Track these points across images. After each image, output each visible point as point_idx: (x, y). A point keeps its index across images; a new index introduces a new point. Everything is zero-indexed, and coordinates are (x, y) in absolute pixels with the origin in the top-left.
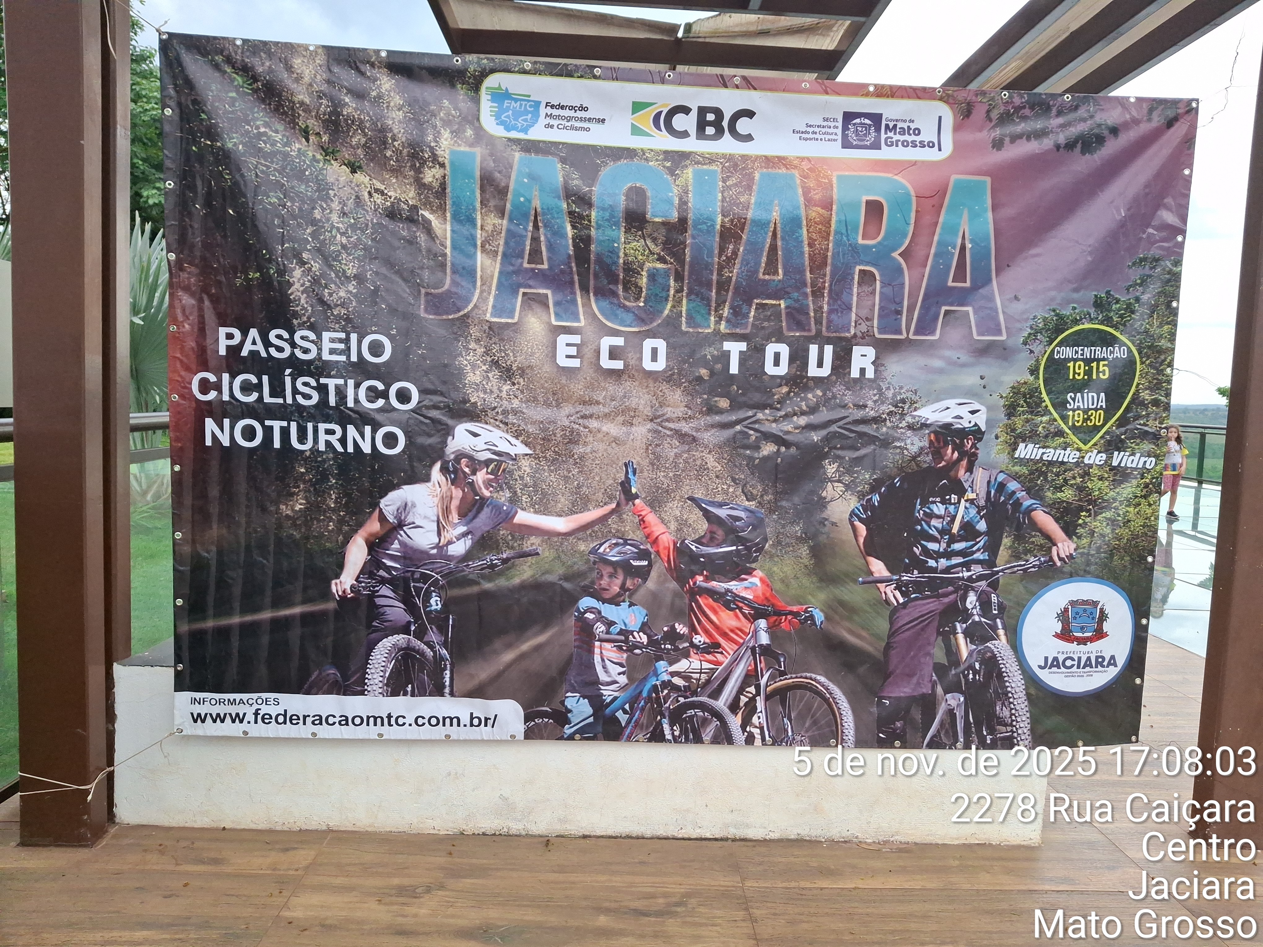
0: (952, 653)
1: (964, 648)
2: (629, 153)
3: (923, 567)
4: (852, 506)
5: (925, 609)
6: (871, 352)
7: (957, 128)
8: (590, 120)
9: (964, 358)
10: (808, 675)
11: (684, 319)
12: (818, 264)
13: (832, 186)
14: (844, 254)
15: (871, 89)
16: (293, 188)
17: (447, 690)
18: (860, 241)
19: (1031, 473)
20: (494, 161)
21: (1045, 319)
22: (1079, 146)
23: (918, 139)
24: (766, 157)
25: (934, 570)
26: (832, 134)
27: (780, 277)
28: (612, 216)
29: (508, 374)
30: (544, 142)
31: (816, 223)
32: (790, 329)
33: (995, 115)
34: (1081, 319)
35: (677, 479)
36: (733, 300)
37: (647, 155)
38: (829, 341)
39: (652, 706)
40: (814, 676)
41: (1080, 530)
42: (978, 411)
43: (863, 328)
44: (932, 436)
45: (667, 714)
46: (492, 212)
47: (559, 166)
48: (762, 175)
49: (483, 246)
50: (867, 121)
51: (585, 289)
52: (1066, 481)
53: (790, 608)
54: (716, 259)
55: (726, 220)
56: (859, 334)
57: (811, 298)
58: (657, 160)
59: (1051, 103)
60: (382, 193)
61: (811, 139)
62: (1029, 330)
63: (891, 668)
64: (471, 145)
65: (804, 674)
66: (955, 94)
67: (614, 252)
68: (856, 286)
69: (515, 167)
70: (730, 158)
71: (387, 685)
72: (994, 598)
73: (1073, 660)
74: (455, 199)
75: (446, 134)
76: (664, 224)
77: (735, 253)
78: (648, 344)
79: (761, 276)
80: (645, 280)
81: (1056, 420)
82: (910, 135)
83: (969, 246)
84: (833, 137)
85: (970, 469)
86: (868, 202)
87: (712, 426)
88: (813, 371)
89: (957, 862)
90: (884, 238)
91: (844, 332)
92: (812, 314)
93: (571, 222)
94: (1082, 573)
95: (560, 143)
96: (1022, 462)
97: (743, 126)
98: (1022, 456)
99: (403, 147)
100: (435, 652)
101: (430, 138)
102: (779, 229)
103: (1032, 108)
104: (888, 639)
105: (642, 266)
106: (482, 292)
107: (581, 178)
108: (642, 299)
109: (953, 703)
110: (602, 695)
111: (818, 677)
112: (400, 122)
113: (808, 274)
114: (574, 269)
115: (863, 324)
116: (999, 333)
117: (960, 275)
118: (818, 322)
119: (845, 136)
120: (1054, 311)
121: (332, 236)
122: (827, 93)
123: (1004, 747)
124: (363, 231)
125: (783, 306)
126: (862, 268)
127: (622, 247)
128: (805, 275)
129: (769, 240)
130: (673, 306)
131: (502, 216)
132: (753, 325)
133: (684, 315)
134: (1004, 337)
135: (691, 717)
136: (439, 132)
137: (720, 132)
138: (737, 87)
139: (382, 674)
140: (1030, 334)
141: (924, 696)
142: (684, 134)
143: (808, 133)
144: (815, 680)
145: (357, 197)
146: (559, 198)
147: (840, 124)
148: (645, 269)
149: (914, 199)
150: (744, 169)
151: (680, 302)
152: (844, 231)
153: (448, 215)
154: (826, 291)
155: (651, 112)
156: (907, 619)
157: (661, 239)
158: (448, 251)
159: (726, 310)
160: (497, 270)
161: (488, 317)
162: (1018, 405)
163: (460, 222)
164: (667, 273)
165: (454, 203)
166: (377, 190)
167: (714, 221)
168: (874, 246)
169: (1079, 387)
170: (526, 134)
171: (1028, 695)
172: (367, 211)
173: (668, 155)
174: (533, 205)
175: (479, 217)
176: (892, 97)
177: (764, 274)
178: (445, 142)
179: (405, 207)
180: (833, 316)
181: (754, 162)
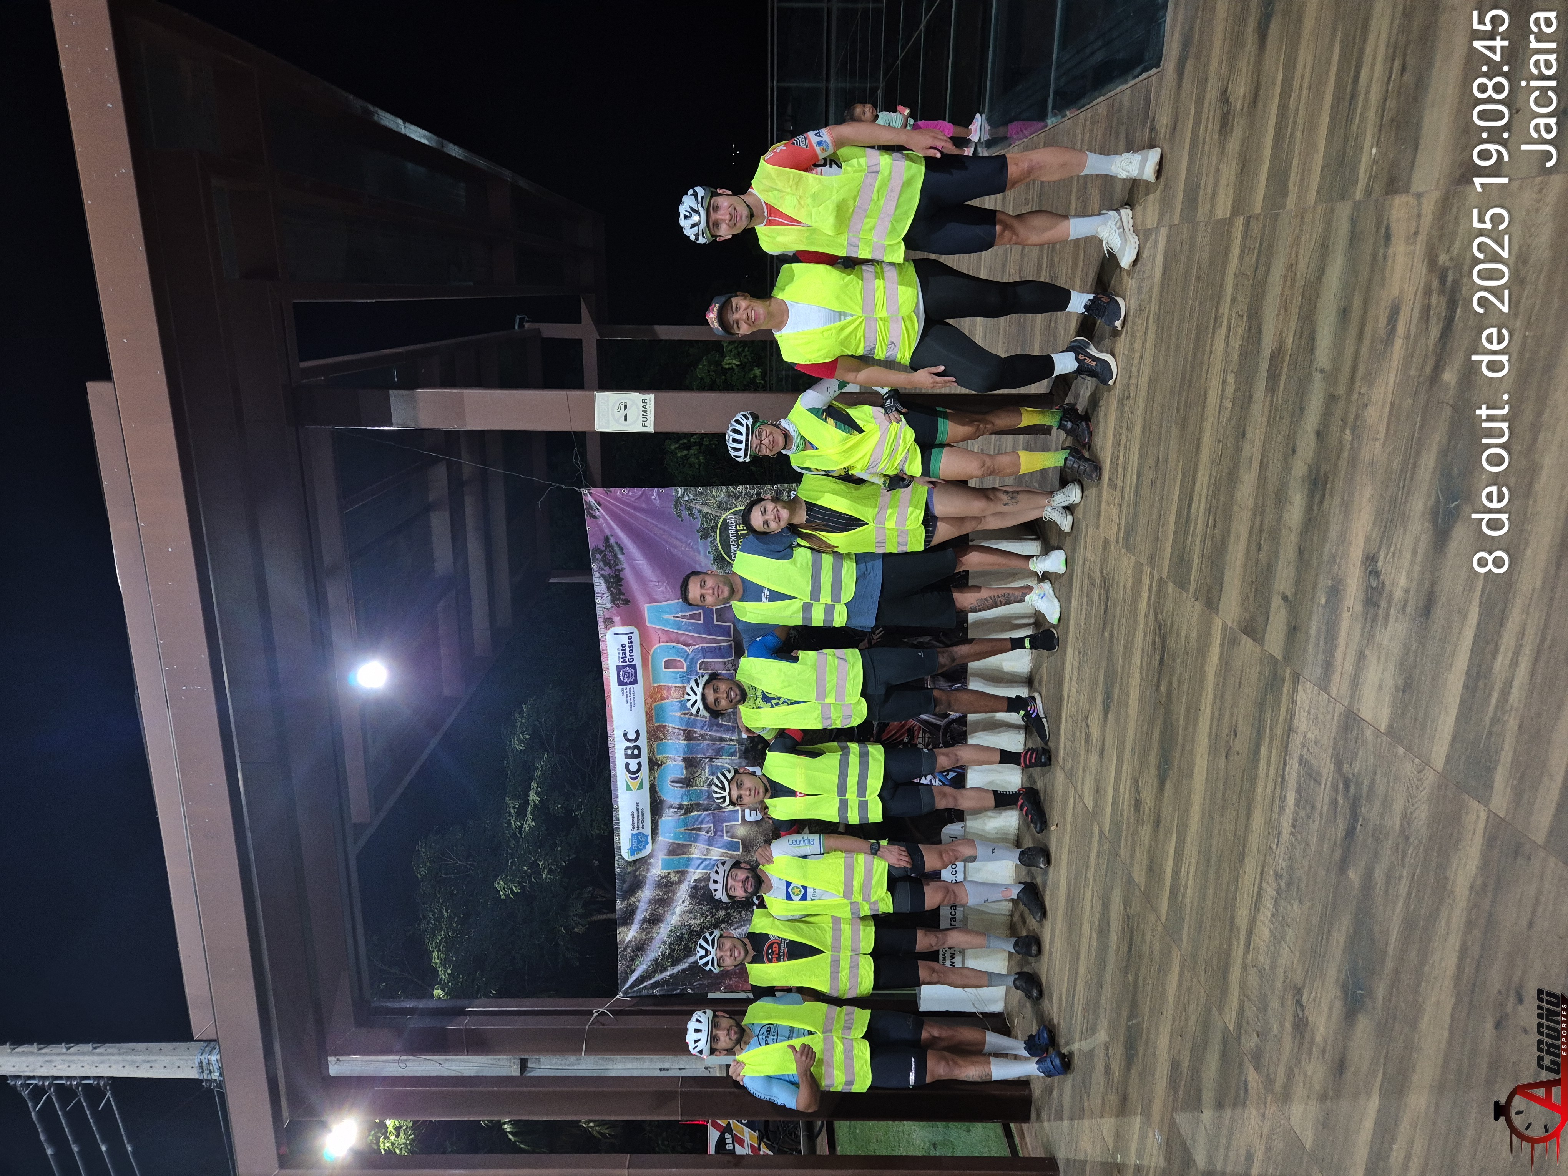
2: (652, 788)
8: (638, 811)
23: (627, 645)
24: (646, 722)
26: (630, 690)
28: (686, 794)
50: (621, 673)
69: (665, 840)
70: (649, 739)
97: (632, 736)
101: (657, 879)
119: (631, 683)
122: (610, 695)
137: (637, 747)
138: (613, 741)
142: (640, 764)
143: (631, 702)
146: (680, 819)
147: (625, 687)
155: (631, 782)
157: (694, 769)
174: (683, 831)
176: (608, 661)
181: (649, 727)
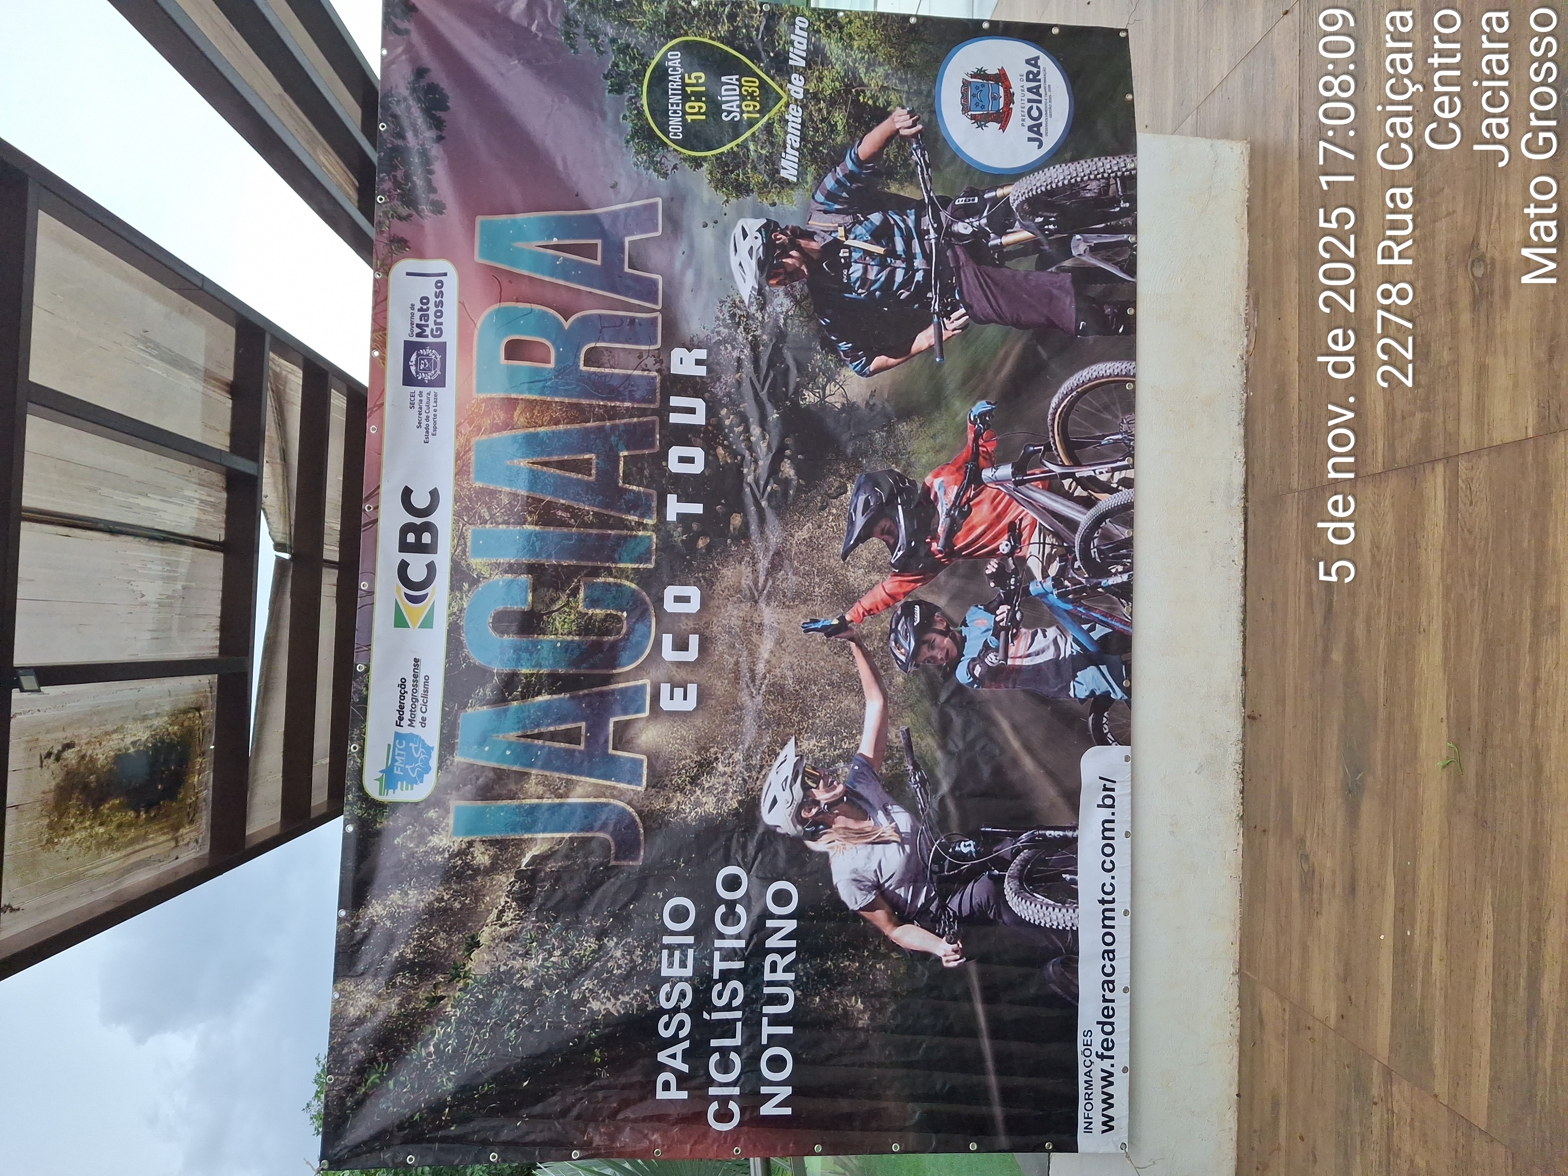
0: (1023, 249)
1: (1019, 235)
2: (454, 631)
3: (925, 286)
4: (853, 373)
5: (972, 281)
6: (677, 353)
7: (420, 255)
8: (416, 676)
9: (683, 246)
10: (1050, 417)
11: (641, 566)
12: (578, 413)
13: (490, 399)
14: (568, 384)
15: (376, 354)
16: (498, 1013)
17: (1069, 834)
18: (552, 365)
19: (814, 161)
20: (465, 785)
21: (638, 153)
22: (439, 114)
23: (433, 299)
24: (456, 475)
25: (927, 273)
26: (428, 399)
27: (593, 456)
28: (526, 650)
29: (705, 766)
30: (442, 728)
31: (532, 417)
32: (652, 445)
33: (404, 211)
34: (637, 108)
35: (823, 572)
36: (620, 510)
37: (455, 610)
38: (665, 400)
39: (1084, 598)
40: (1051, 411)
41: (881, 102)
42: (743, 229)
43: (650, 361)
44: (772, 282)
45: (1095, 581)
46: (522, 786)
47: (469, 710)
48: (477, 478)
49: (561, 796)
50: (414, 358)
51: (608, 679)
52: (823, 120)
53: (970, 443)
54: (574, 530)
55: (529, 519)
56: (658, 366)
57: (617, 421)
58: (461, 599)
59: (389, 146)
60: (502, 912)
61: (435, 422)
62: (651, 171)
63: (1043, 320)
64: (447, 811)
65: (1049, 422)
66: (381, 257)
67: (567, 647)
68: (602, 370)
69: (471, 761)
70: (458, 515)
71: (1064, 903)
72: (960, 201)
73: (1031, 108)
74: (509, 829)
75: (435, 841)
76: (534, 591)
77: (566, 508)
78: (670, 606)
79: (592, 478)
80: (598, 611)
81: (754, 133)
82: (428, 309)
83: (555, 241)
84: (432, 397)
85: (810, 235)
86: (508, 357)
87: (762, 532)
88: (699, 419)
89: (1269, 240)
90: (548, 338)
91: (654, 383)
92: (635, 420)
93: (533, 697)
94: (930, 101)
95: (443, 710)
96: (801, 174)
97: (420, 501)
98: (796, 173)
99: (449, 889)
100: (1025, 848)
101: (439, 858)
102: (539, 459)
103: (395, 168)
104: (1006, 324)
105: (582, 615)
106: (613, 797)
107: (483, 685)
108: (619, 613)
109: (1083, 247)
110: (1071, 655)
111: (1053, 405)
112: (421, 893)
113: (591, 424)
114: (586, 691)
115: (646, 361)
116: (654, 206)
117: (588, 251)
118: (643, 412)
119: (431, 384)
120: (628, 142)
121: (553, 967)
122: (382, 404)
123: (1134, 186)
124: (546, 932)
125: (626, 453)
126: (582, 362)
127: (561, 638)
128: (591, 428)
129: (552, 470)
130: (627, 578)
131: (528, 774)
132: (647, 487)
133: (636, 566)
134: (659, 201)
135: (1100, 552)
136: (433, 848)
137: (429, 527)
138: (376, 508)
139: (1051, 909)
140: (655, 170)
141: (1074, 281)
142: (431, 568)
143: (428, 425)
144: (1056, 409)
145: (507, 939)
146: (506, 711)
147: (417, 389)
148: (585, 610)
149: (503, 304)
150: (470, 499)
151: (622, 570)
152: (541, 384)
153: (526, 836)
154: (609, 404)
155: (407, 607)
156: (985, 303)
157: (551, 593)
158: (567, 835)
159: (631, 518)
160: (588, 779)
161: (641, 789)
162: (737, 180)
163: (534, 822)
164: (590, 586)
165: (514, 830)
166: (499, 918)
167: (531, 534)
168: (557, 350)
169: (715, 108)
170: (432, 748)
171: (1072, 160)
172: (523, 928)
173: (455, 586)
174: (514, 739)
175: (528, 801)
176: (385, 329)
177: (590, 475)
178: (444, 842)
179: (517, 885)
180: (637, 395)
181: (462, 488)
